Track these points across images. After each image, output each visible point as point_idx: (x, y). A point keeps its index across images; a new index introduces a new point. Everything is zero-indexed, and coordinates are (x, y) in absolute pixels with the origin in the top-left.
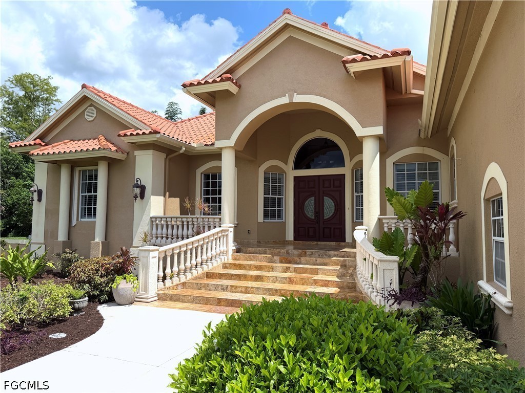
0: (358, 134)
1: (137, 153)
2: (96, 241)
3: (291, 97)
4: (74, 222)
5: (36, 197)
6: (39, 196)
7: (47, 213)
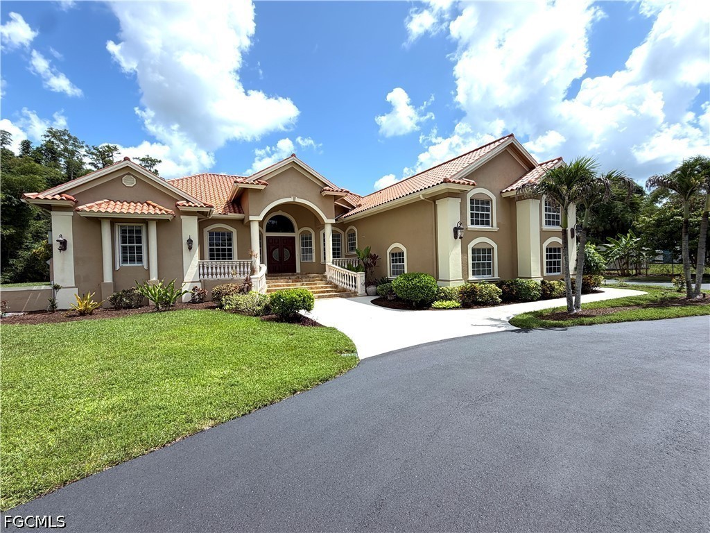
0: (325, 222)
1: (182, 217)
2: (151, 280)
3: (294, 199)
4: (118, 268)
5: (56, 246)
6: (63, 245)
7: (77, 261)
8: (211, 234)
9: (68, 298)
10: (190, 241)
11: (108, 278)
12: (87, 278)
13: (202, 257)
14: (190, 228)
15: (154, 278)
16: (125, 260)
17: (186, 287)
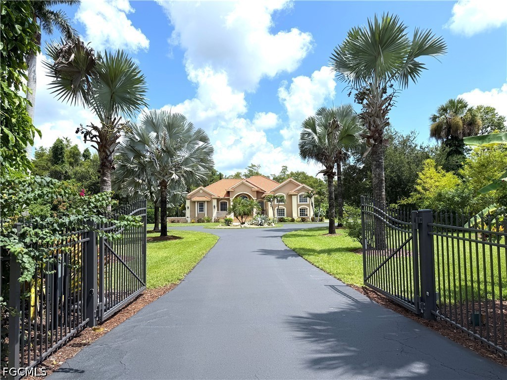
0: (253, 199)
1: (213, 200)
3: (243, 192)
4: (198, 213)
5: (187, 208)
6: (188, 207)
7: (190, 211)
8: (221, 203)
9: (189, 220)
10: (214, 206)
11: (196, 216)
12: (193, 216)
13: (218, 210)
14: (215, 203)
15: (206, 216)
16: (200, 211)
17: (213, 218)
